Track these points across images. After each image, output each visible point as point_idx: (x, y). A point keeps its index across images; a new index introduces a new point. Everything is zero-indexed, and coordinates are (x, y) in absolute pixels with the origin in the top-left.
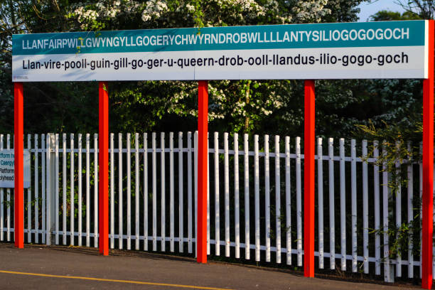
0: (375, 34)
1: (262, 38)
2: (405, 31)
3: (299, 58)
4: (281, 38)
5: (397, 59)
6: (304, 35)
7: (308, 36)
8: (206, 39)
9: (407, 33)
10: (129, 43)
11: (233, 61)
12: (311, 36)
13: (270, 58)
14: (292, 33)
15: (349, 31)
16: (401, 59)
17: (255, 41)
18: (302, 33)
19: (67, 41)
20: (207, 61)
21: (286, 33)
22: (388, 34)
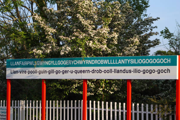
0: (156, 61)
1: (110, 62)
2: (169, 60)
3: (125, 70)
4: (118, 62)
5: (165, 71)
6: (127, 61)
7: (129, 61)
8: (86, 62)
9: (170, 61)
10: (55, 63)
11: (98, 72)
12: (130, 61)
13: (113, 70)
14: (122, 60)
15: (146, 60)
16: (167, 71)
17: (107, 63)
18: (126, 60)
19: (29, 62)
20: (87, 71)
21: (120, 60)
22: (162, 61)
